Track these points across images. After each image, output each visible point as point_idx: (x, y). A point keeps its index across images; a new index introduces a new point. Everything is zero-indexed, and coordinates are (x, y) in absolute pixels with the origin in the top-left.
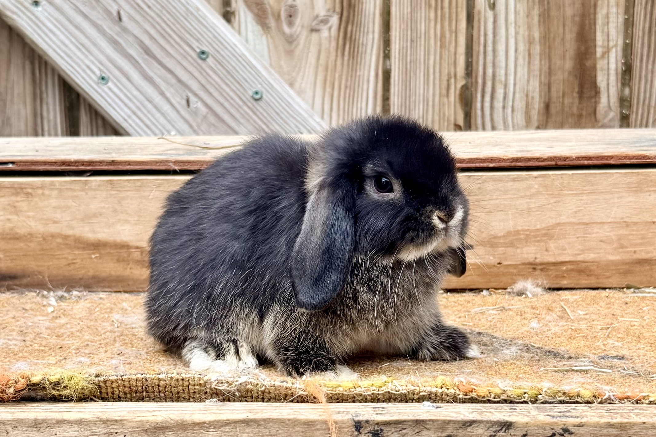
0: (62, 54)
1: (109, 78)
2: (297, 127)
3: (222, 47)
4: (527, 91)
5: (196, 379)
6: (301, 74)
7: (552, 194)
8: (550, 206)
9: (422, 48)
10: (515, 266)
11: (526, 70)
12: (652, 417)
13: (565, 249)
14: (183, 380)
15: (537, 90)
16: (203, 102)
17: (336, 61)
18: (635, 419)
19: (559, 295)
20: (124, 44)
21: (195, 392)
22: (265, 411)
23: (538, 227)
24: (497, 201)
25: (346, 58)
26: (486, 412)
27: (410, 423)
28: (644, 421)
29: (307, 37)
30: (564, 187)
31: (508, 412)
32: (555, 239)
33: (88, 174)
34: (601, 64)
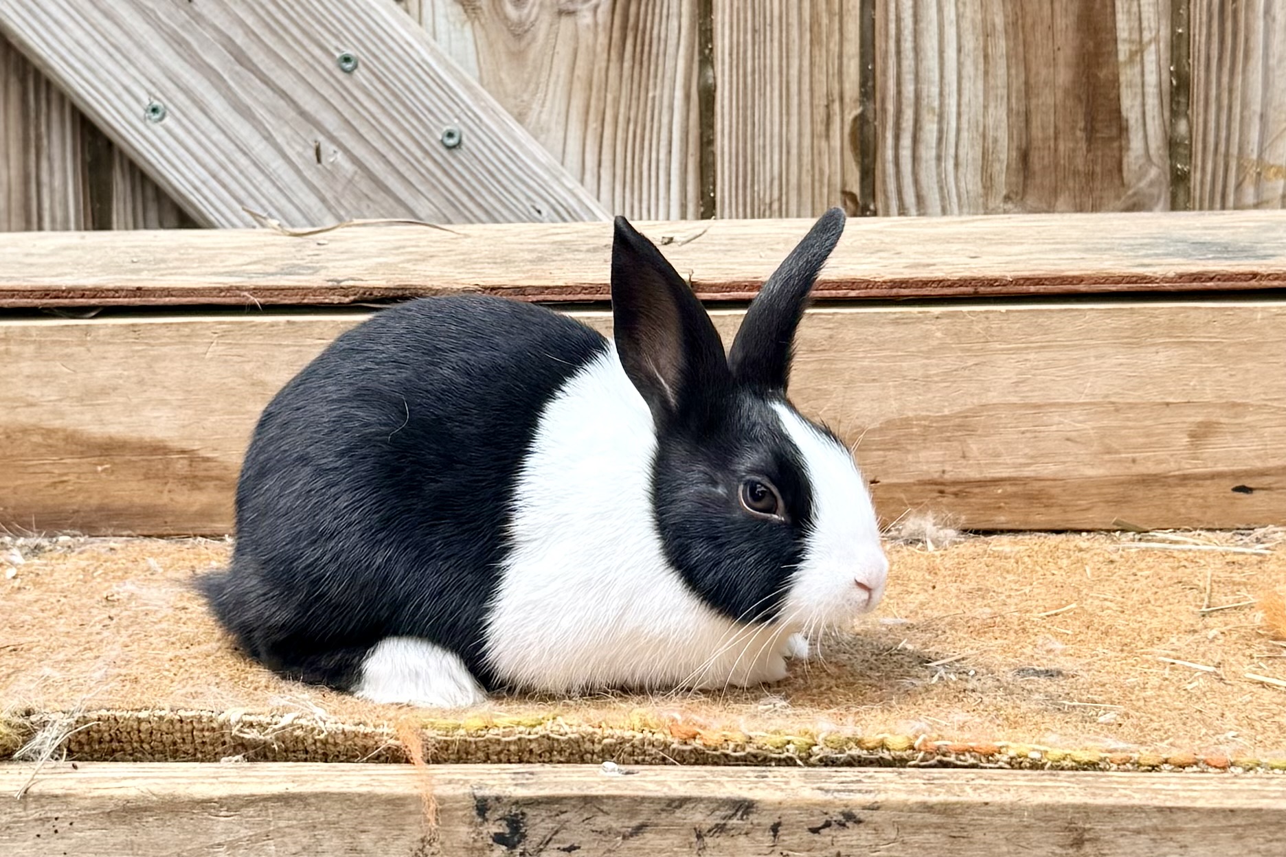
0: (78, 65)
1: (165, 107)
2: (529, 198)
3: (382, 47)
4: (984, 127)
5: (205, 720)
6: (540, 95)
7: (968, 350)
8: (967, 373)
9: (776, 44)
10: (905, 487)
11: (980, 85)
12: (1001, 793)
13: (998, 455)
14: (181, 721)
15: (1004, 125)
16: (346, 151)
17: (607, 69)
18: (971, 796)
19: (987, 543)
20: (195, 45)
21: (204, 743)
22: (320, 779)
23: (946, 412)
24: (866, 363)
25: (627, 65)
26: (712, 782)
27: (573, 802)
28: (987, 800)
29: (551, 25)
30: (992, 336)
31: (751, 782)
32: (980, 436)
33: (93, 314)
34: (1127, 75)
